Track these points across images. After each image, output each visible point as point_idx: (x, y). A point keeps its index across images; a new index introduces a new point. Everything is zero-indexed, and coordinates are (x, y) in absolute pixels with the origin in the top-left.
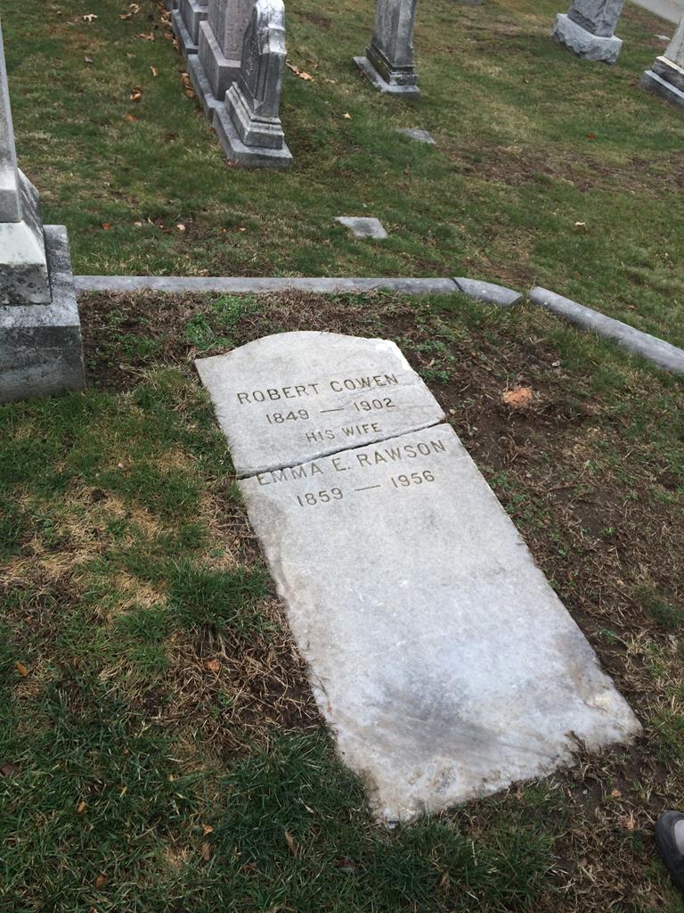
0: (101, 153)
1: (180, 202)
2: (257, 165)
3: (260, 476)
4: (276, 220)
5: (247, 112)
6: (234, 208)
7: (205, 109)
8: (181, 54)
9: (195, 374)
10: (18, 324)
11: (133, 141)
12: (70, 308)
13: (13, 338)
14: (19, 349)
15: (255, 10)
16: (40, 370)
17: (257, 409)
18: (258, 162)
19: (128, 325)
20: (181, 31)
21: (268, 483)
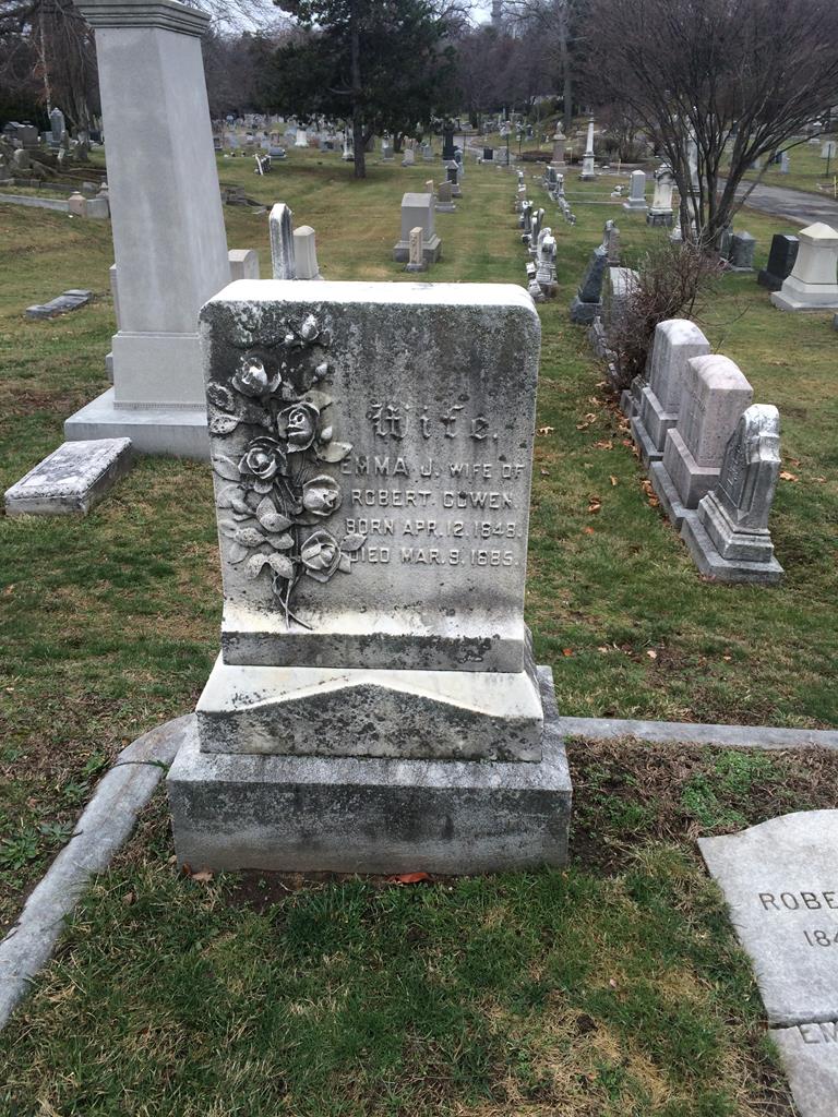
0: (559, 569)
1: (650, 624)
2: (740, 581)
3: (804, 1027)
4: (770, 647)
5: (727, 522)
6: (714, 631)
7: (671, 518)
8: (641, 460)
9: (699, 858)
10: (504, 785)
11: (593, 556)
12: (561, 768)
13: (496, 800)
14: (500, 813)
15: (743, 418)
16: (519, 839)
17: (790, 921)
18: (739, 577)
19: (611, 784)
20: (643, 439)
21: (816, 1042)
